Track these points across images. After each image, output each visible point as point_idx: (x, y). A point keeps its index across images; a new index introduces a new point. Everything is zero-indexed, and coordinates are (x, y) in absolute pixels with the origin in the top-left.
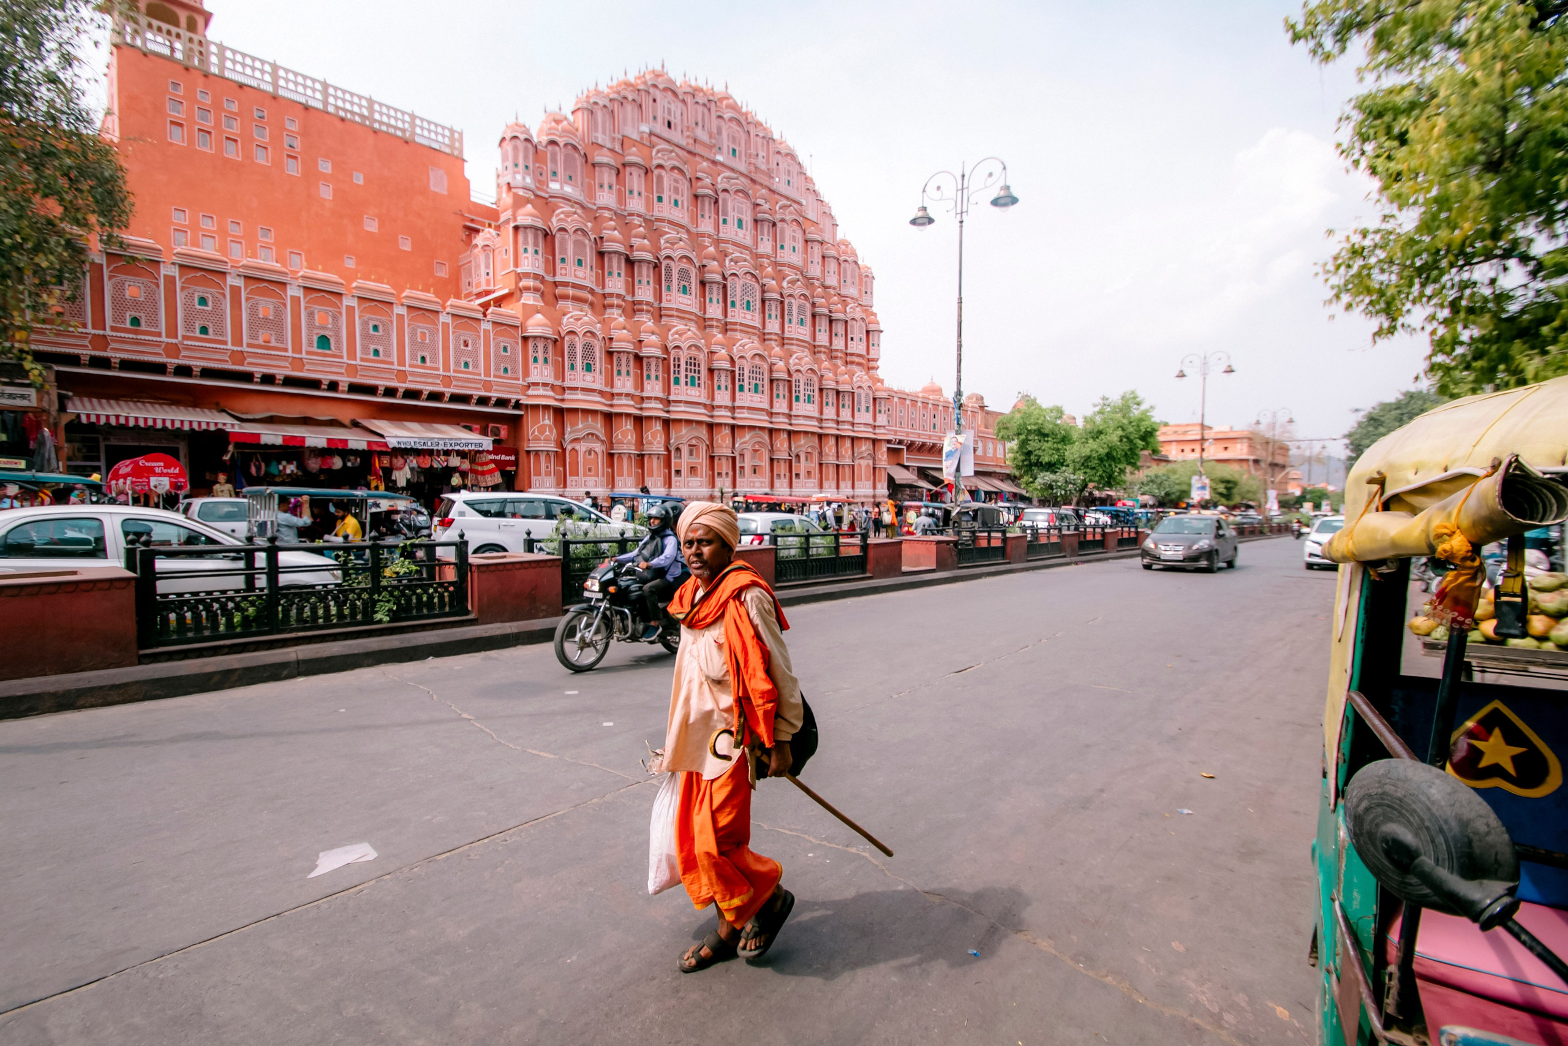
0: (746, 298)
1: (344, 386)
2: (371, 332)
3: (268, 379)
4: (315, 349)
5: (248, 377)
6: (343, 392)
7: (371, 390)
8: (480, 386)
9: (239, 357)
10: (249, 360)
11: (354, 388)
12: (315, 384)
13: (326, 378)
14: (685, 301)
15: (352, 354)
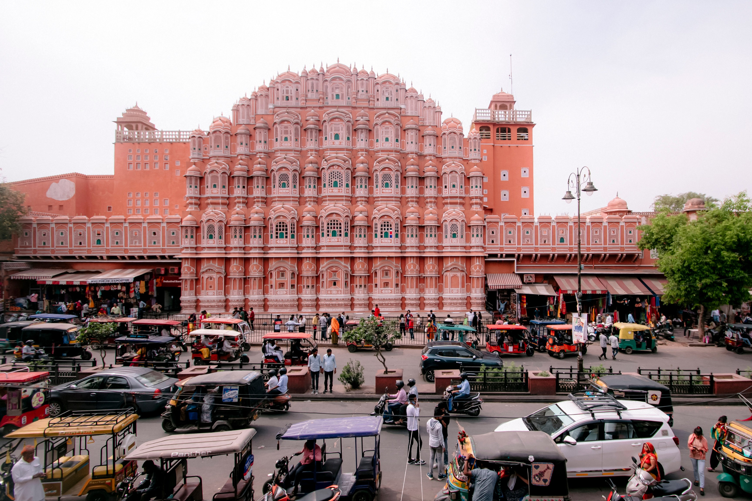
0: (334, 180)
1: (105, 258)
2: (115, 235)
3: (81, 258)
4: (96, 245)
5: (74, 258)
6: (105, 260)
7: (115, 258)
8: (160, 251)
9: (71, 251)
10: (75, 252)
11: (110, 258)
12: (95, 258)
13: (98, 255)
14: (284, 191)
15: (108, 245)
